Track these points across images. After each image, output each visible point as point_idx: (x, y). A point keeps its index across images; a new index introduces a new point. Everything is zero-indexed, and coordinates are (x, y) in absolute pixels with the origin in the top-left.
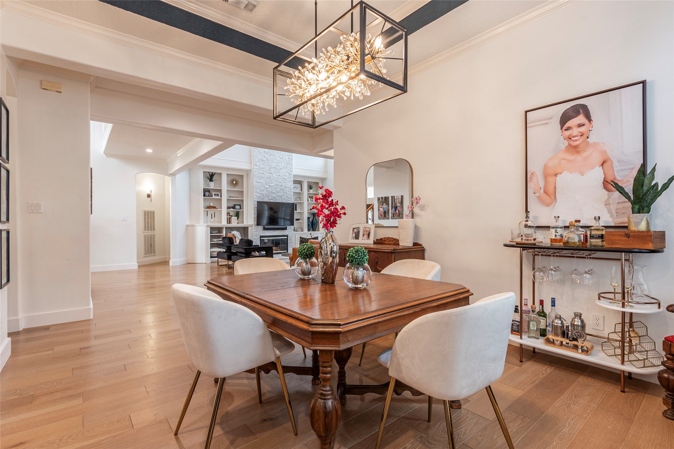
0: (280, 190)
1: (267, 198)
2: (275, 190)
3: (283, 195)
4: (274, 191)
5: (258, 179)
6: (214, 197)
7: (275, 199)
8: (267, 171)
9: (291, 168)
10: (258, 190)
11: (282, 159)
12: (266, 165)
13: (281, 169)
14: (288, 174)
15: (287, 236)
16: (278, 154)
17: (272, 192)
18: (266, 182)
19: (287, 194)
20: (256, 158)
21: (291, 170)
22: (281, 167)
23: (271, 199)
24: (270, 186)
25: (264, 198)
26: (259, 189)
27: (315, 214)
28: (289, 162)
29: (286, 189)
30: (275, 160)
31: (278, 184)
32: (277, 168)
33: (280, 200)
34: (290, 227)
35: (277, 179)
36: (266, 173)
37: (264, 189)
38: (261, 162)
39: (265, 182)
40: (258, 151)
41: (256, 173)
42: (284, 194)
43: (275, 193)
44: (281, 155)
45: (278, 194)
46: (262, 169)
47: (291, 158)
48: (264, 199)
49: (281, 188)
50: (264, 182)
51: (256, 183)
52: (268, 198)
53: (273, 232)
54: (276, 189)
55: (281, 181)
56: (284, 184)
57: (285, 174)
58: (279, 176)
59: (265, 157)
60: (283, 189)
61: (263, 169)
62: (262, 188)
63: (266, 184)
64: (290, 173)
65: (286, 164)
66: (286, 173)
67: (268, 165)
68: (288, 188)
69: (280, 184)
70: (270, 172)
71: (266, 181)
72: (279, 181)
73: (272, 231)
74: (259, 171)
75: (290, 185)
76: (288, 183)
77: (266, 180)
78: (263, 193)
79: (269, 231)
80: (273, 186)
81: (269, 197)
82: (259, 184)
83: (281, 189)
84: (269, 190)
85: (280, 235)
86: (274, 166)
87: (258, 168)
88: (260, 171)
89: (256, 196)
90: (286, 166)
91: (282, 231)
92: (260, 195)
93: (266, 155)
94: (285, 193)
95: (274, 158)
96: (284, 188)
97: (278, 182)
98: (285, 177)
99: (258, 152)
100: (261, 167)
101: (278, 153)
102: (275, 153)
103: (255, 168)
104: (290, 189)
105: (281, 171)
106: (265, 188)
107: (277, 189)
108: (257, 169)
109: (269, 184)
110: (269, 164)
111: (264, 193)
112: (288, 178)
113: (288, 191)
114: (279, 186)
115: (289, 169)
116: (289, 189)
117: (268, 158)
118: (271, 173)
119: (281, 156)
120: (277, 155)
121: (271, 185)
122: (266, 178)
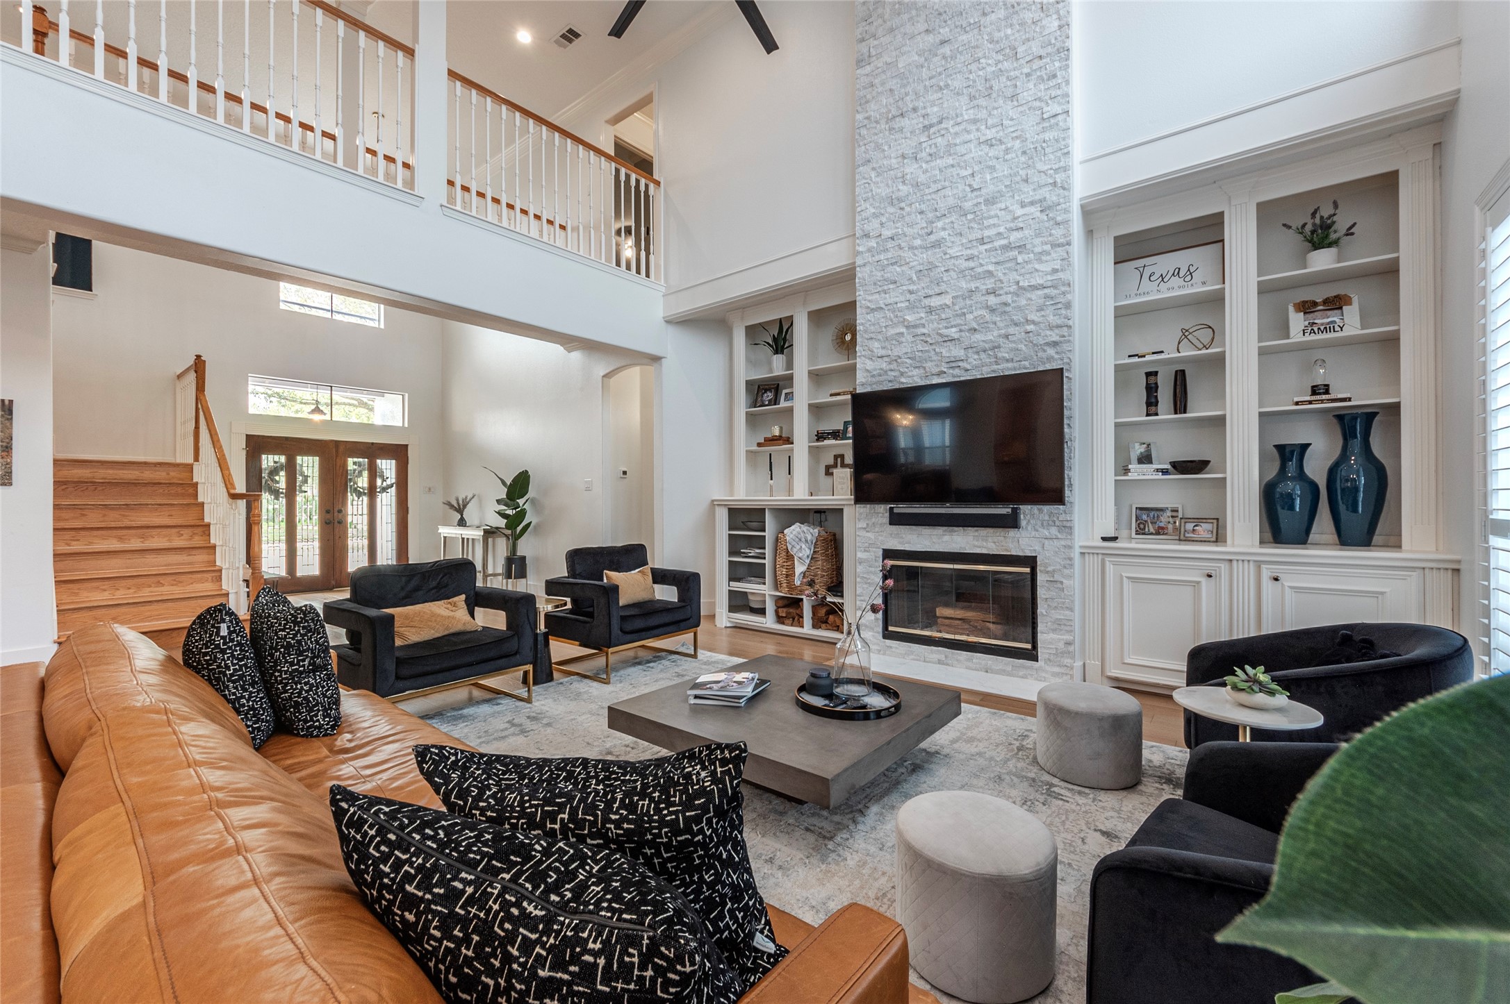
0: (988, 318)
1: (916, 372)
2: (959, 321)
3: (1007, 337)
4: (953, 332)
5: (877, 296)
6: (783, 404)
7: (957, 371)
8: (918, 242)
9: (1056, 171)
10: (876, 345)
11: (1001, 142)
12: (909, 214)
13: (990, 202)
14: (1034, 210)
15: (1031, 562)
16: (978, 130)
17: (941, 335)
18: (912, 297)
19: (1030, 327)
20: (863, 208)
21: (1059, 178)
22: (990, 189)
23: (937, 370)
24: (930, 310)
25: (902, 374)
26: (880, 337)
27: (1354, 418)
28: (1047, 136)
29: (1024, 302)
30: (955, 171)
31: (973, 286)
32: (968, 205)
33: (985, 369)
34: (1051, 514)
35: (971, 264)
36: (907, 255)
37: (903, 330)
38: (891, 210)
39: (908, 296)
40: (874, 169)
41: (867, 269)
42: (1012, 330)
43: (956, 336)
44: (994, 126)
45: (978, 337)
46: (890, 244)
47: (1055, 108)
48: (903, 380)
49: (992, 300)
50: (902, 298)
51: (868, 317)
52: (922, 371)
53: (946, 538)
54: (964, 314)
55: (991, 268)
56: (1014, 276)
57: (1015, 218)
58: (982, 241)
59: (904, 182)
60: (1006, 304)
61: (896, 243)
62: (892, 332)
63: (912, 307)
64: (1052, 198)
65: (1023, 159)
66: (1020, 212)
67: (921, 213)
68: (1040, 292)
69: (990, 284)
70: (933, 238)
71: (911, 292)
72: (979, 270)
73: (939, 531)
74: (877, 258)
75: (1055, 271)
76: (1040, 261)
77: (912, 287)
78: (897, 351)
79: (926, 531)
80: (944, 307)
81: (928, 365)
82: (878, 315)
83: (993, 311)
84: (925, 331)
85: (984, 551)
86: (951, 201)
87: (873, 243)
88: (882, 257)
89: (868, 371)
90: (1022, 173)
91: (999, 531)
92: (884, 366)
93: (911, 169)
94: (1016, 324)
95: (950, 161)
96: (1009, 299)
97: (976, 277)
98: (1014, 236)
99: (873, 175)
100: (887, 233)
101: (973, 127)
102: (956, 134)
103: (861, 249)
104: (1053, 292)
105: (994, 210)
106: (907, 327)
107: (970, 317)
108: (869, 250)
109: (927, 302)
110: (923, 207)
111: (905, 350)
112: (1038, 235)
113: (1040, 309)
114: (978, 297)
115: (1044, 179)
116: (1047, 297)
117: (922, 178)
118: (937, 244)
119: (990, 134)
120: (972, 136)
121: (935, 302)
122: (910, 279)
